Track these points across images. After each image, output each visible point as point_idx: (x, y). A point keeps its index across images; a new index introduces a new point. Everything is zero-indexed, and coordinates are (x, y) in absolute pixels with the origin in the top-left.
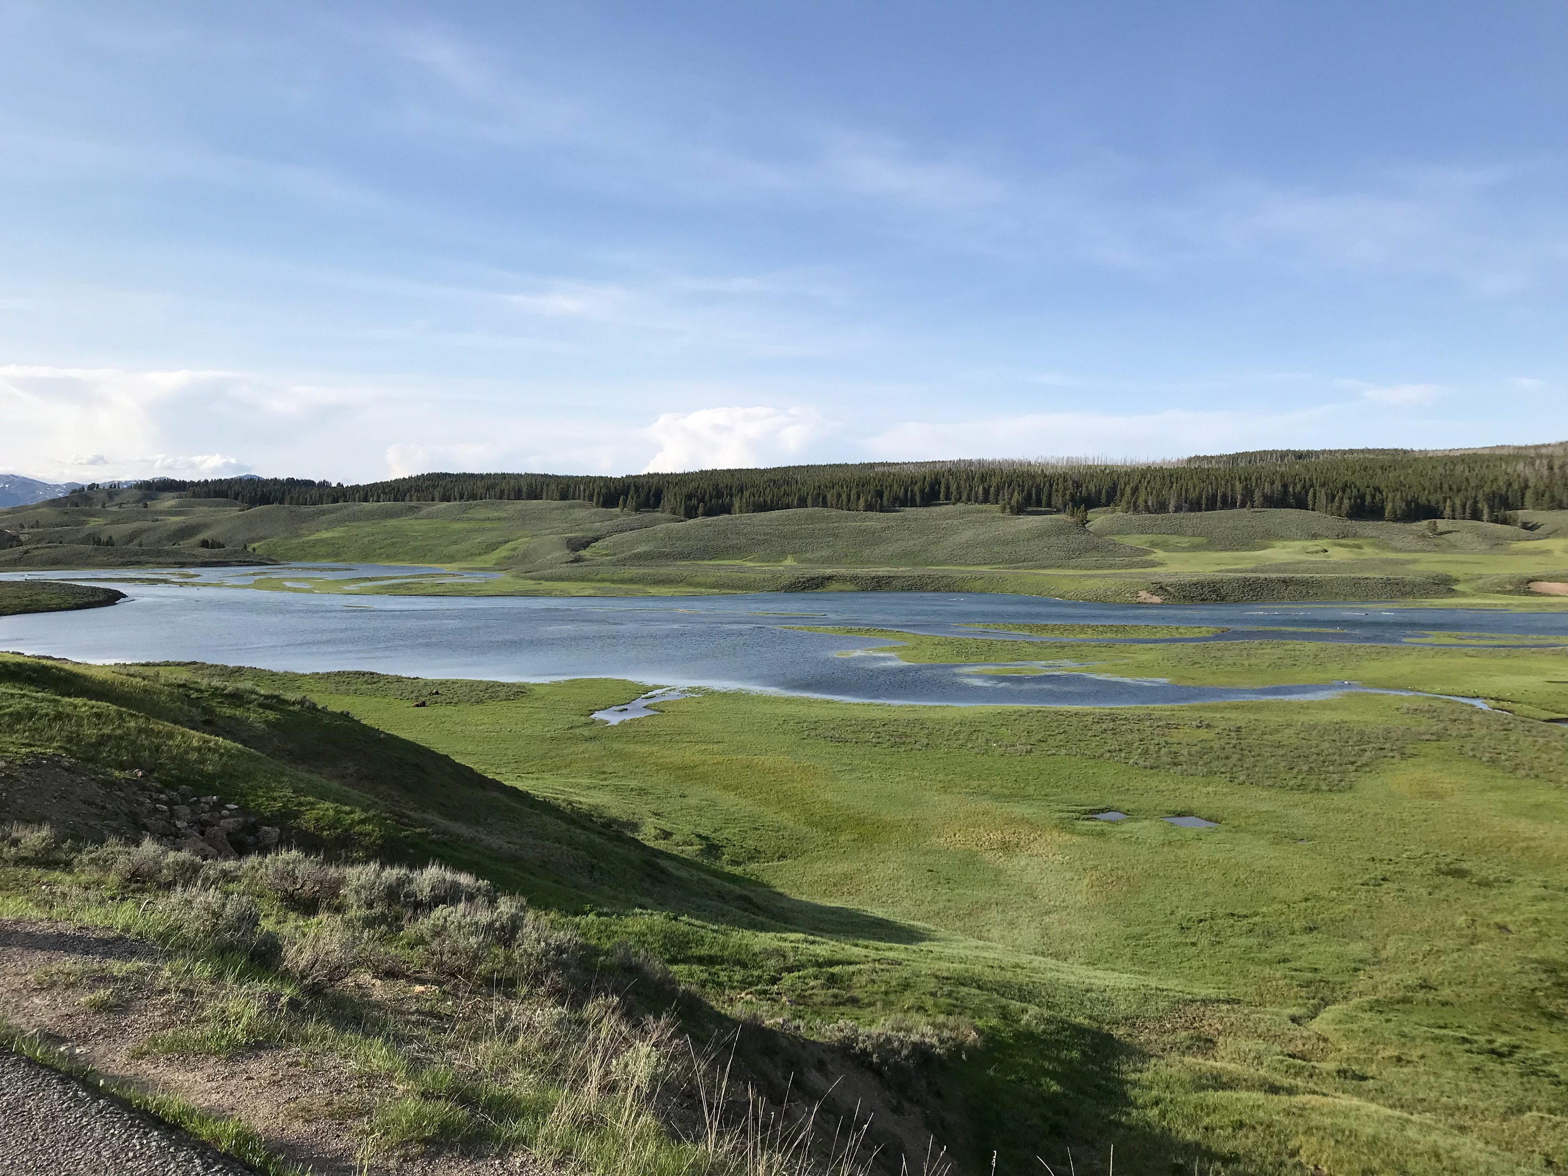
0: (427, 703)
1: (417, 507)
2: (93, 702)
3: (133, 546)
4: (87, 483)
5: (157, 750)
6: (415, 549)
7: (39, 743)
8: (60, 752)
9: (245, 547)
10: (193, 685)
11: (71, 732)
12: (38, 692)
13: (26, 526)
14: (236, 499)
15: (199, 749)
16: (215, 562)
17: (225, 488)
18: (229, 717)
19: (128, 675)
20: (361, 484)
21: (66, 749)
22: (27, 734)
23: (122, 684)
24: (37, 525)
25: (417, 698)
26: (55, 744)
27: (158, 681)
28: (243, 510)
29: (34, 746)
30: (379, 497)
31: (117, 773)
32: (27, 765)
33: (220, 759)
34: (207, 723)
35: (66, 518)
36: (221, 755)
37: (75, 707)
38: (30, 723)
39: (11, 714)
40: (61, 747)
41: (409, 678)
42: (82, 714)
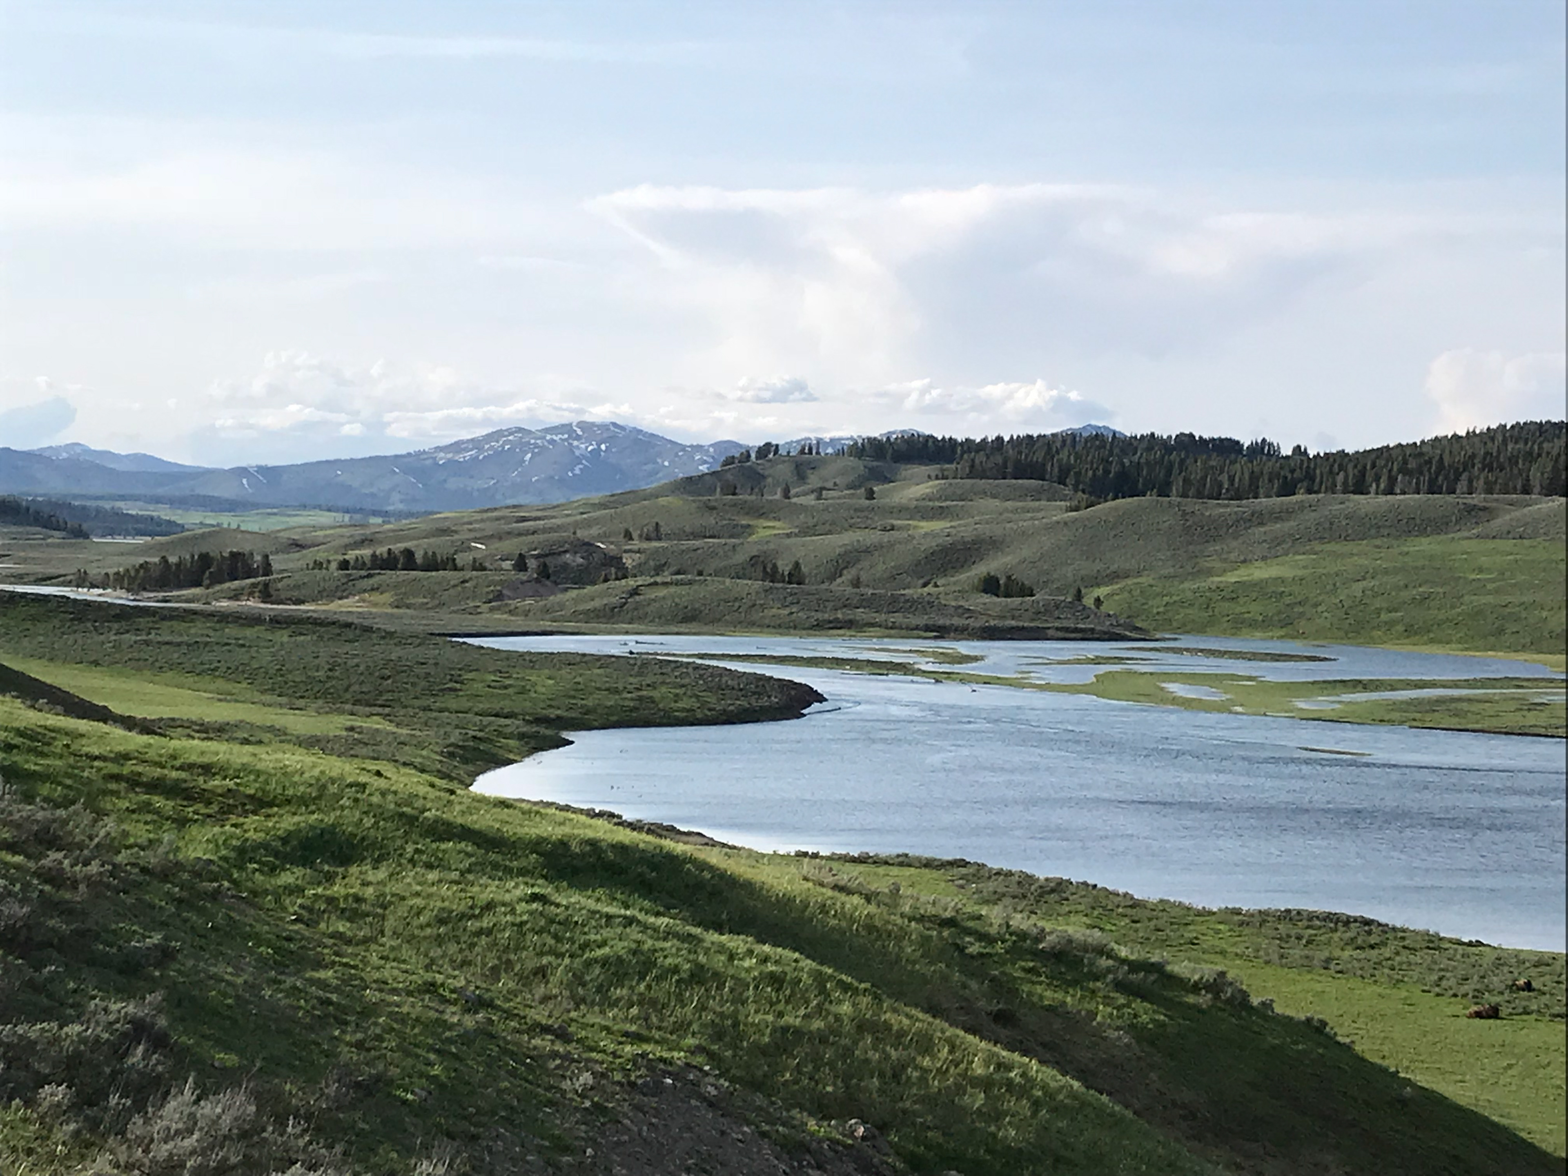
0: (1504, 1011)
1: (1485, 509)
2: (767, 948)
3: (841, 586)
4: (756, 442)
5: (896, 1076)
6: (1478, 613)
7: (657, 1035)
8: (699, 1060)
9: (1079, 596)
10: (971, 924)
11: (722, 1015)
12: (658, 914)
13: (635, 535)
14: (1062, 481)
15: (986, 1084)
16: (1012, 629)
17: (1039, 456)
18: (1050, 1009)
19: (836, 887)
20: (1350, 450)
21: (712, 1056)
22: (634, 1011)
23: (823, 908)
24: (656, 534)
25: (1478, 995)
26: (690, 1041)
27: (896, 905)
28: (1076, 509)
29: (647, 1040)
30: (1392, 481)
31: (812, 1124)
32: (632, 1084)
33: (1035, 1114)
34: (1002, 1018)
35: (710, 520)
36: (1036, 1104)
37: (731, 957)
38: (642, 987)
39: (605, 962)
40: (700, 1049)
41: (1460, 943)
42: (743, 975)
